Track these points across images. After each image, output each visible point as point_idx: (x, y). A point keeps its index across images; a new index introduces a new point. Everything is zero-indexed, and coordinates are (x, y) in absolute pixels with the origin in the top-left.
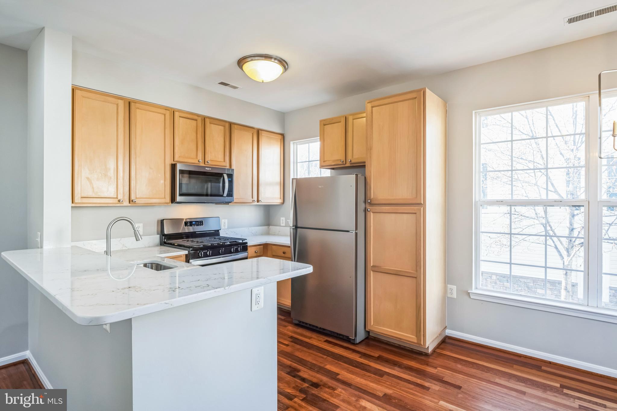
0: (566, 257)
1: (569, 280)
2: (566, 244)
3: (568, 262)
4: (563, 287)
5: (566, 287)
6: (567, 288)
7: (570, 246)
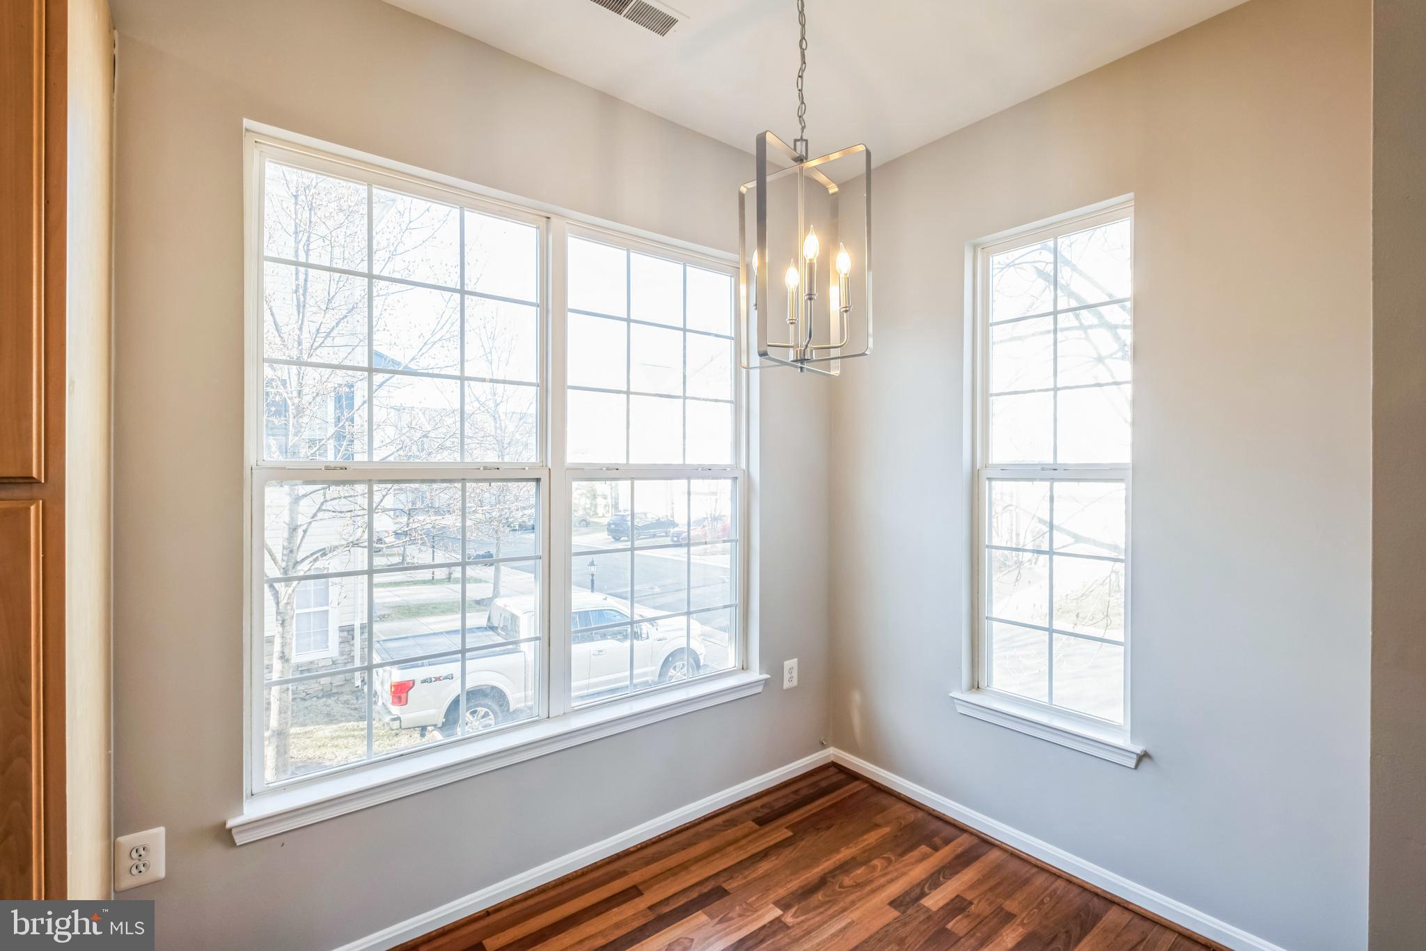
0: (283, 588)
1: (288, 637)
2: (283, 560)
3: (286, 598)
4: (276, 655)
5: (283, 653)
6: (286, 654)
7: (291, 564)
